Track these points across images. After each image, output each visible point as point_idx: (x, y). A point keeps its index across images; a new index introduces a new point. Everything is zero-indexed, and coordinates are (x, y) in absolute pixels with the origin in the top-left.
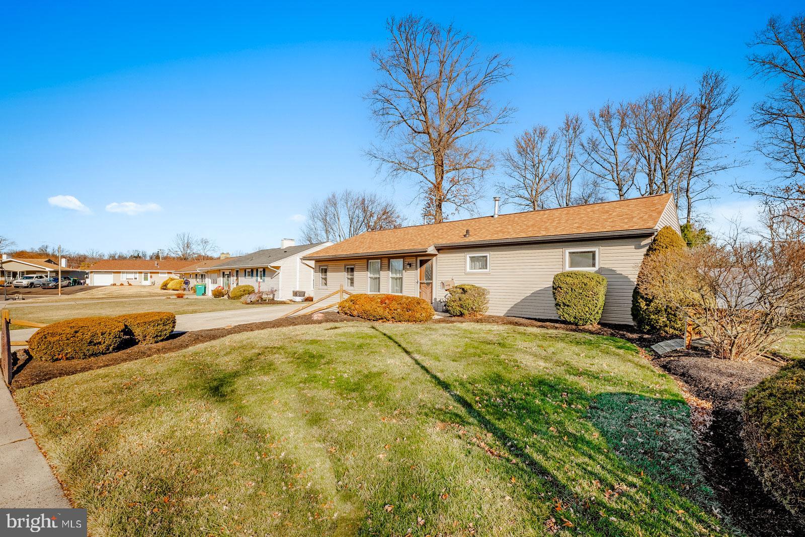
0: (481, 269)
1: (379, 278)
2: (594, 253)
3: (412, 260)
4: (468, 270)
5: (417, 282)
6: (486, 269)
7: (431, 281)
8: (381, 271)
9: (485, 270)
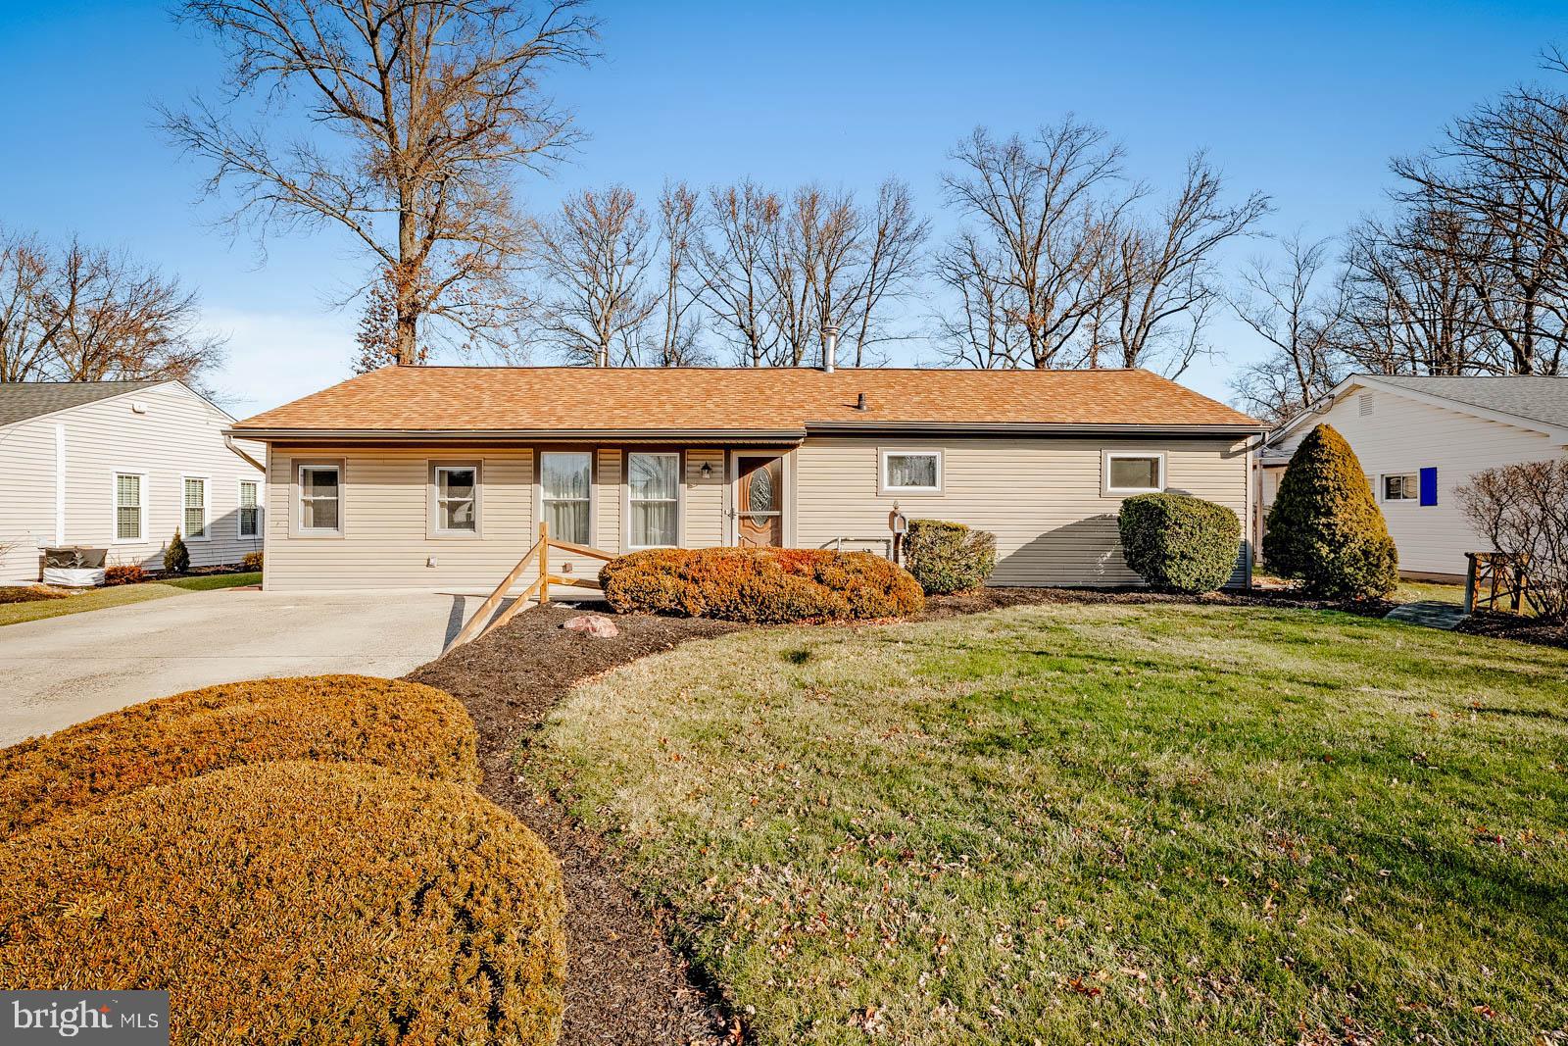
0: (914, 484)
1: (588, 503)
2: (1154, 463)
3: (717, 459)
4: (886, 487)
5: (732, 515)
6: (933, 484)
7: (777, 513)
8: (595, 481)
9: (932, 488)
